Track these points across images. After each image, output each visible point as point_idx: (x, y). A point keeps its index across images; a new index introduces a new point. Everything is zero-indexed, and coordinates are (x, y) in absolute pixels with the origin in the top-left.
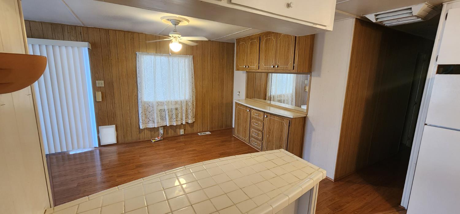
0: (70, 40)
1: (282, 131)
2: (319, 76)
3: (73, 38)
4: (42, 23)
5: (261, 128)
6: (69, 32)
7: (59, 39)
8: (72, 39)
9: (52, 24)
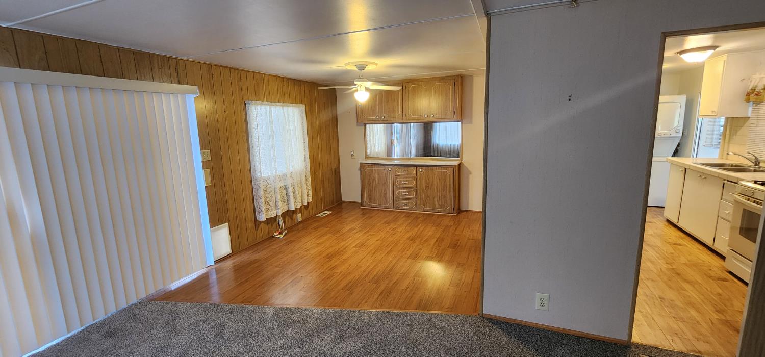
0: (162, 81)
1: (445, 181)
2: (471, 123)
3: (166, 78)
4: (119, 49)
5: (413, 185)
6: (160, 67)
7: (146, 79)
8: (165, 81)
9: (135, 52)
